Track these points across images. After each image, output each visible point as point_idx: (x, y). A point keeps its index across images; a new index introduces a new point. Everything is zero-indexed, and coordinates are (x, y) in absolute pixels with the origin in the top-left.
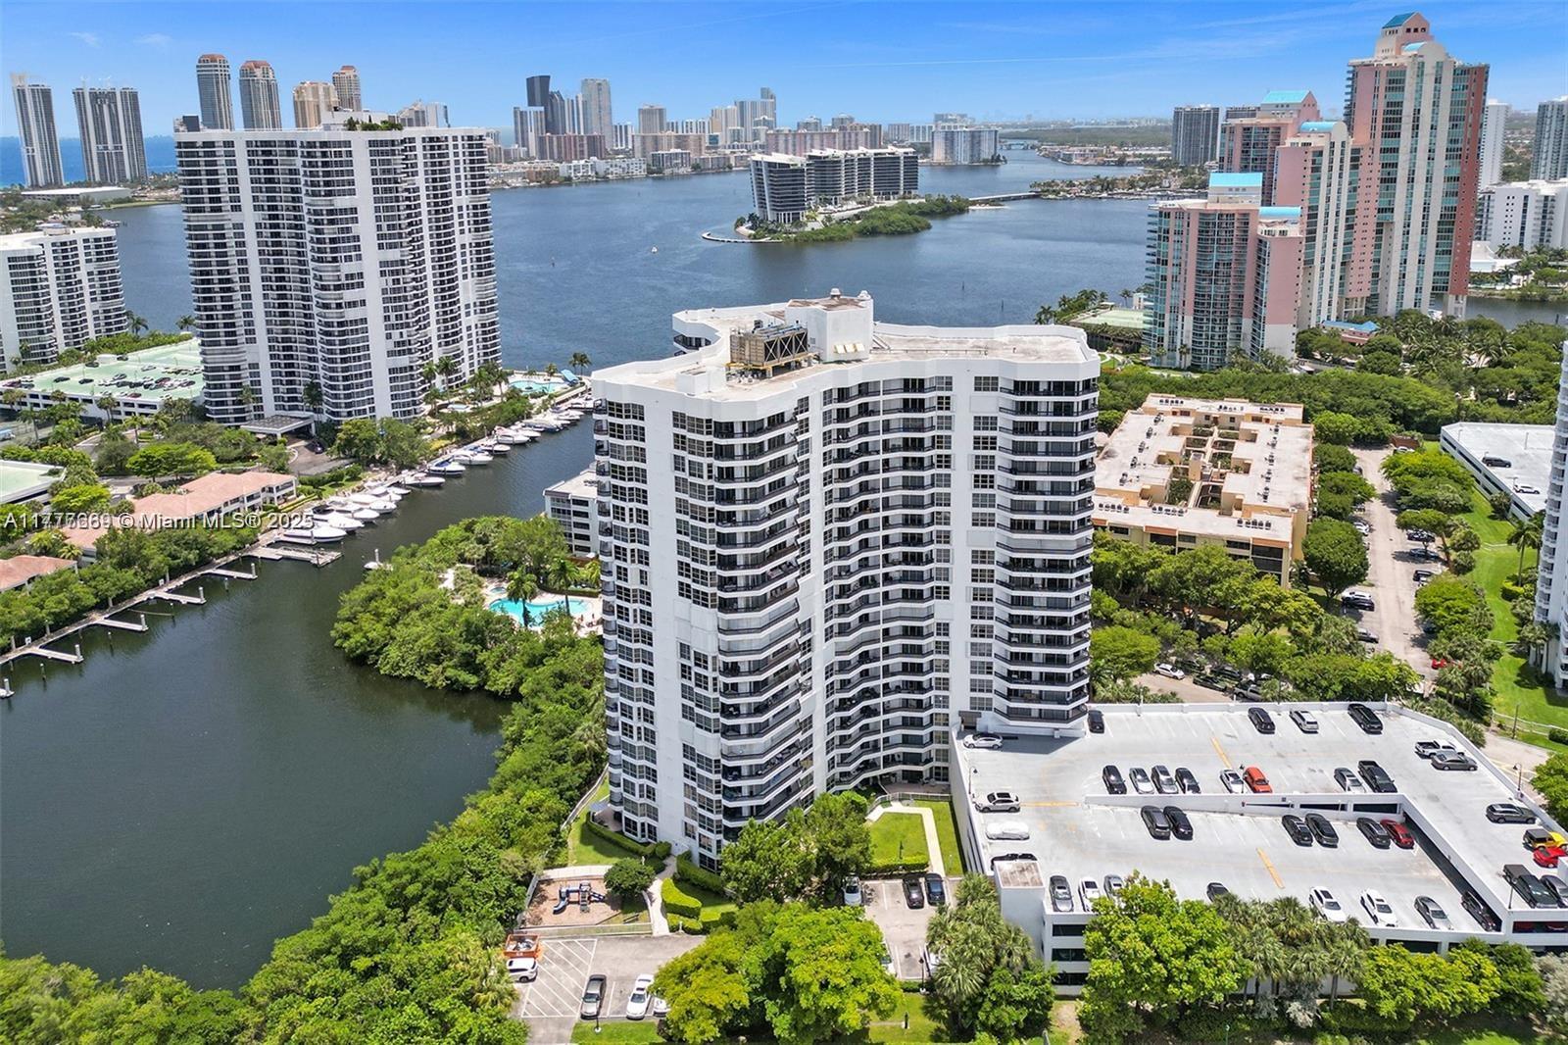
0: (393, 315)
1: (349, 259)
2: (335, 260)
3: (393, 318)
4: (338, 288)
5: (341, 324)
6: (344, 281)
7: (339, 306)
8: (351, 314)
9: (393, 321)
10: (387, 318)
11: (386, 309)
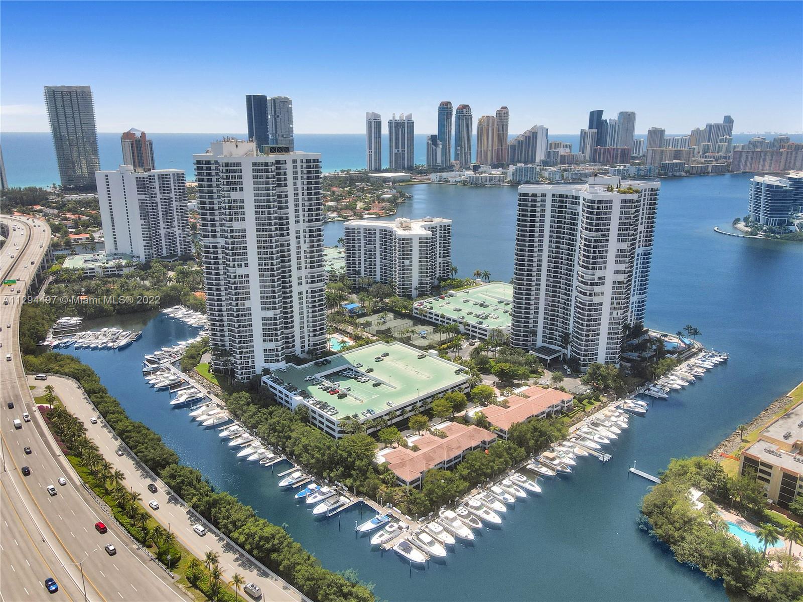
0: (615, 301)
1: (600, 268)
2: (593, 269)
3: (615, 303)
4: (592, 284)
5: (590, 305)
6: (596, 281)
7: (591, 295)
8: (596, 300)
9: (615, 305)
10: (612, 303)
11: (612, 298)
